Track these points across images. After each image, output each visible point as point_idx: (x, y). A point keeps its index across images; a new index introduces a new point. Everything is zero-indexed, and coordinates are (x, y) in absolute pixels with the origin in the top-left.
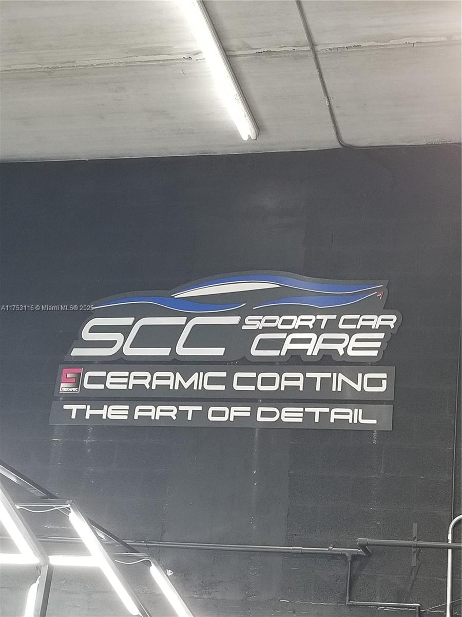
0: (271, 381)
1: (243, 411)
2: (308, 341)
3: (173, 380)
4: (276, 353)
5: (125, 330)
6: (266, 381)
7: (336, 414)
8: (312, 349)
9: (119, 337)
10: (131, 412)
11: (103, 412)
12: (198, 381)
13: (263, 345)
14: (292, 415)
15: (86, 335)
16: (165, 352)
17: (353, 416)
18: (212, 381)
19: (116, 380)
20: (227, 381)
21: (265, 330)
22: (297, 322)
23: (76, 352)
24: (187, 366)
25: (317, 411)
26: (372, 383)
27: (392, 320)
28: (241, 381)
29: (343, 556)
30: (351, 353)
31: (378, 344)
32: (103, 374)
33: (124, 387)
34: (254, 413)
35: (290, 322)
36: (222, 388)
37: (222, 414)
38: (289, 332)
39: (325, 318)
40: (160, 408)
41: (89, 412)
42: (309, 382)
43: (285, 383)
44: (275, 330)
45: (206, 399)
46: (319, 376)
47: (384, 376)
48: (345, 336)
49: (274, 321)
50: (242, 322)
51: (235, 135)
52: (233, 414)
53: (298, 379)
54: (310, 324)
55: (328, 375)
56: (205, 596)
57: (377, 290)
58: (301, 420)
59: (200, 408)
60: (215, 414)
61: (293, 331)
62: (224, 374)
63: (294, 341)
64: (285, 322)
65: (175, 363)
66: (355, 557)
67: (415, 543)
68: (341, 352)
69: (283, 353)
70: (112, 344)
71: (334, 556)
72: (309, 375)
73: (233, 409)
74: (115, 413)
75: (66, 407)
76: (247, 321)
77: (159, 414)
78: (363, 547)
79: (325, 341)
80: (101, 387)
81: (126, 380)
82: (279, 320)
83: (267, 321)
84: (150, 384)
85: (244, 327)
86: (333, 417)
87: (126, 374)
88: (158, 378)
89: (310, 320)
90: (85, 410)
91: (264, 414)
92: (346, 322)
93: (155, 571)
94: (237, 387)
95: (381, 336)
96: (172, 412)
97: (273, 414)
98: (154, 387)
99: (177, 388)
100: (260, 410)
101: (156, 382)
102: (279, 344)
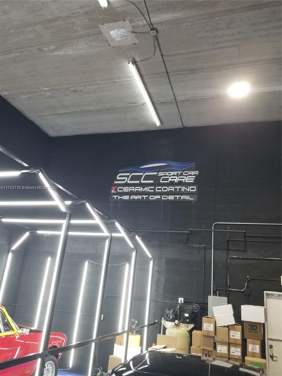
0: (166, 189)
1: (159, 197)
2: (175, 178)
3: (140, 189)
4: (167, 182)
5: (128, 177)
6: (164, 189)
7: (183, 197)
8: (176, 180)
9: (126, 178)
10: (130, 197)
11: (123, 197)
12: (147, 189)
13: (163, 180)
14: (171, 198)
15: (118, 178)
16: (138, 182)
17: (187, 198)
18: (150, 189)
19: (126, 189)
20: (154, 189)
21: (164, 176)
22: (172, 174)
23: (116, 182)
24: (144, 185)
25: (178, 196)
26: (192, 189)
27: (197, 173)
28: (158, 189)
29: (185, 233)
30: (186, 181)
31: (194, 179)
32: (122, 188)
33: (128, 191)
34: (161, 197)
35: (170, 174)
36: (153, 191)
37: (153, 197)
38: (170, 176)
39: (180, 172)
40: (137, 196)
41: (119, 198)
42: (176, 189)
43: (169, 189)
44: (167, 176)
45: (149, 194)
46: (178, 187)
47: (195, 187)
48: (185, 177)
49: (166, 173)
50: (158, 174)
51: (155, 125)
52: (156, 197)
53: (173, 188)
54: (176, 174)
55: (181, 187)
56: (150, 243)
57: (193, 165)
58: (173, 199)
59: (147, 196)
60: (151, 197)
61: (171, 176)
62: (153, 187)
63: (171, 179)
64: (169, 174)
65: (140, 185)
66: (188, 234)
67: (204, 230)
68: (184, 181)
69: (169, 182)
70: (124, 180)
71: (182, 233)
72: (175, 187)
73: (156, 196)
74: (126, 198)
75: (113, 196)
76: (159, 174)
77: (137, 198)
78: (190, 231)
79: (180, 178)
80: (122, 191)
81: (128, 189)
82: (167, 173)
83: (164, 174)
84: (134, 190)
85: (158, 175)
86: (182, 198)
87: (128, 188)
88: (136, 189)
89: (176, 173)
90: (118, 197)
91: (164, 197)
92: (185, 173)
93: (137, 237)
94: (157, 191)
95: (194, 177)
96: (140, 197)
97: (166, 197)
98: (135, 191)
99: (141, 191)
100: (163, 196)
101: (136, 190)
102: (167, 179)
